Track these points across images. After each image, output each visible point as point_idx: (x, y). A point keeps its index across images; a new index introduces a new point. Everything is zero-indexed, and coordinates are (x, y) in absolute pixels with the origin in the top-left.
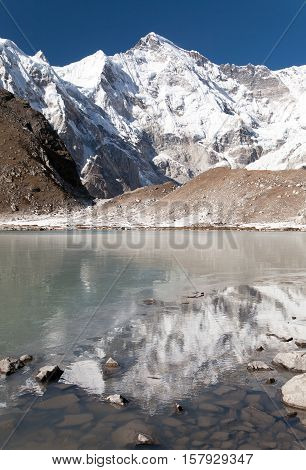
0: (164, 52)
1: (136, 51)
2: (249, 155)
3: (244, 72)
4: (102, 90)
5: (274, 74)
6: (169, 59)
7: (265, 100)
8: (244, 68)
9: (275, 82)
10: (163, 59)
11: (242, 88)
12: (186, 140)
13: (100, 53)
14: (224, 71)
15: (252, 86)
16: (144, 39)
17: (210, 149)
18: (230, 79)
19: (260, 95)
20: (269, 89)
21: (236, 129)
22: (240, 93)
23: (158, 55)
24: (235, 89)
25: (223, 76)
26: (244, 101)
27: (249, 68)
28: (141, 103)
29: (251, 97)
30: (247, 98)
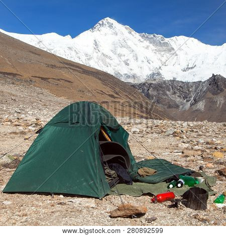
0: (116, 30)
3: (152, 38)
5: (167, 40)
7: (162, 53)
8: (152, 36)
9: (166, 44)
10: (116, 34)
11: (151, 46)
12: (133, 77)
14: (143, 37)
15: (157, 45)
18: (145, 41)
19: (160, 51)
20: (165, 48)
22: (150, 49)
23: (113, 31)
24: (147, 47)
25: (142, 40)
26: (153, 54)
27: (154, 36)
28: (110, 58)
29: (156, 51)
30: (154, 51)
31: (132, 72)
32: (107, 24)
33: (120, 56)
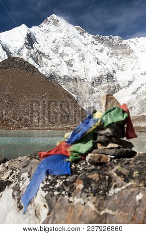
0: (61, 27)
1: (44, 26)
2: (112, 89)
3: (107, 40)
4: (25, 48)
5: (125, 41)
6: (64, 31)
7: (120, 57)
8: (107, 37)
9: (125, 46)
10: (61, 31)
11: (107, 49)
12: (75, 80)
13: (24, 26)
14: (96, 39)
15: (113, 48)
16: (49, 18)
17: (90, 85)
18: (99, 44)
19: (117, 54)
20: (122, 51)
21: (104, 74)
22: (105, 52)
23: (58, 28)
24: (102, 51)
25: (95, 42)
26: (108, 57)
27: (110, 38)
28: (48, 57)
29: (111, 55)
30: (109, 55)
31: (75, 75)
32: (51, 21)
33: (62, 55)
